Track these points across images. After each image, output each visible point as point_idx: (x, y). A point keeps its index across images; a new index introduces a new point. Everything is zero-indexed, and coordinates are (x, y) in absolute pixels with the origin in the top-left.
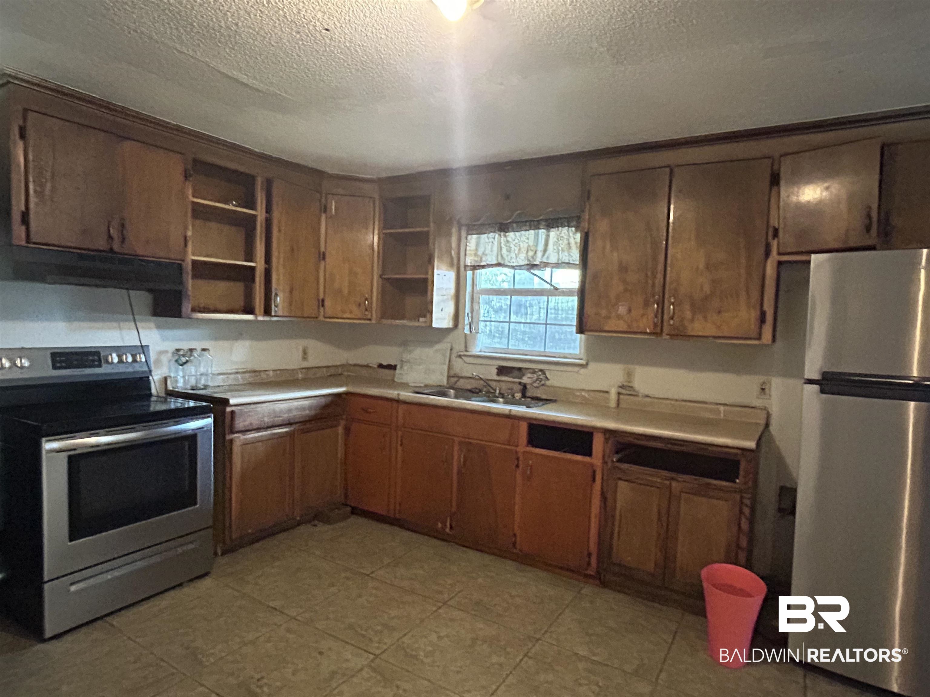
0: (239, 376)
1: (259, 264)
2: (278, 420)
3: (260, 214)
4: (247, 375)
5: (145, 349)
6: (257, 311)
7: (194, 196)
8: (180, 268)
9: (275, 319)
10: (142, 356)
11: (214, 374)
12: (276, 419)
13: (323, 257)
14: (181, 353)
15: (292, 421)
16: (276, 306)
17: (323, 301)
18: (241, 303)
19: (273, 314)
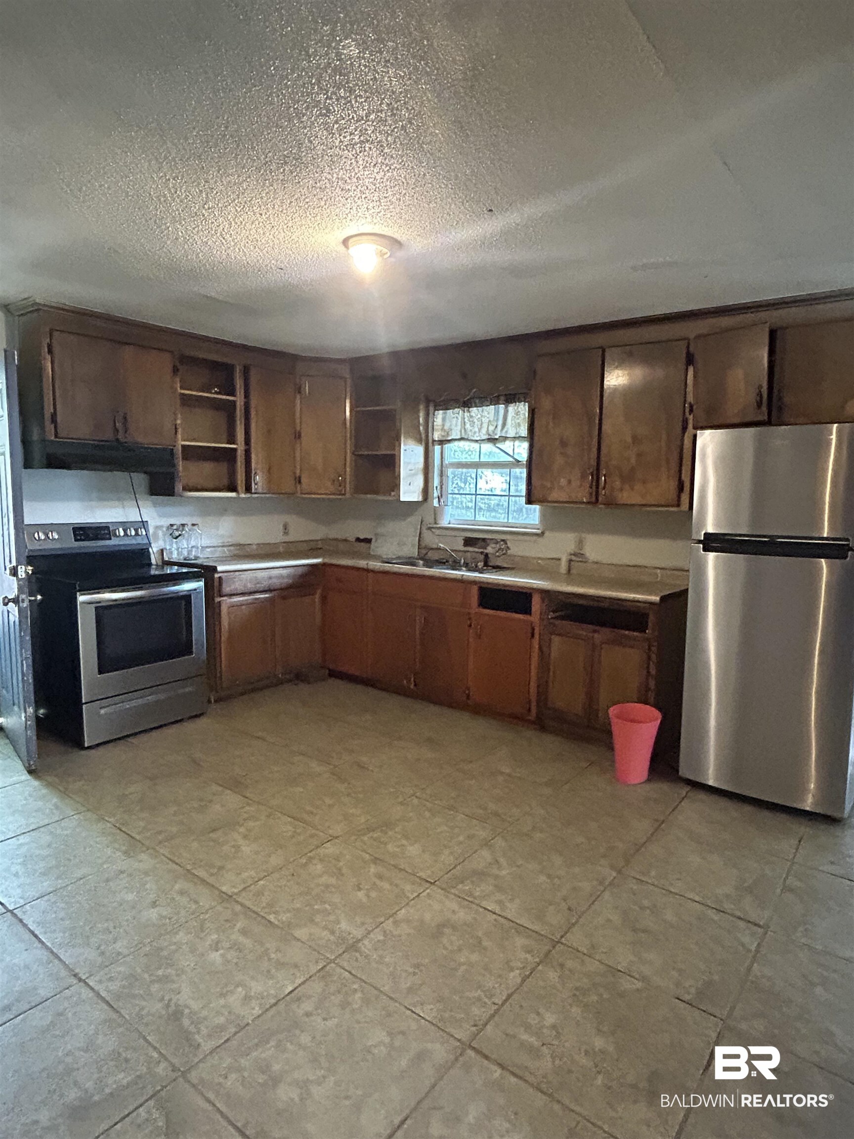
0: (225, 549)
1: (239, 446)
2: (260, 587)
3: (239, 400)
4: (232, 548)
5: (145, 524)
6: (239, 488)
7: (181, 388)
8: (172, 452)
9: (256, 495)
10: (143, 530)
11: (202, 547)
12: (258, 585)
13: (298, 436)
14: (175, 527)
15: (272, 588)
16: (256, 484)
17: (300, 477)
18: (225, 481)
19: (253, 491)
